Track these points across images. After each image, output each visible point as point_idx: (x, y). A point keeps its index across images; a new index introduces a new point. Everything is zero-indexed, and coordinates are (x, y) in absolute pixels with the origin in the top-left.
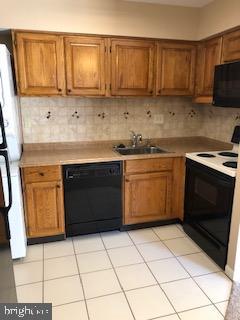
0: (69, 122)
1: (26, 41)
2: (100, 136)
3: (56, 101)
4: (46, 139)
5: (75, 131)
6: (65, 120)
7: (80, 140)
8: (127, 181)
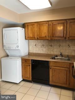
0: (41, 47)
1: (28, 25)
2: (50, 52)
3: (38, 41)
4: (35, 52)
5: (43, 50)
6: (40, 47)
7: (44, 53)
8: (51, 68)
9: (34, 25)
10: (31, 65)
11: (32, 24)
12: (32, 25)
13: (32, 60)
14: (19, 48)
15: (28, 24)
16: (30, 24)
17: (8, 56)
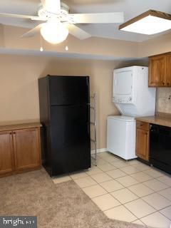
1: (152, 61)
9: (162, 58)
10: (148, 133)
11: (160, 57)
12: (159, 60)
13: (151, 124)
14: (132, 102)
15: (153, 58)
16: (156, 58)
17: (120, 114)
